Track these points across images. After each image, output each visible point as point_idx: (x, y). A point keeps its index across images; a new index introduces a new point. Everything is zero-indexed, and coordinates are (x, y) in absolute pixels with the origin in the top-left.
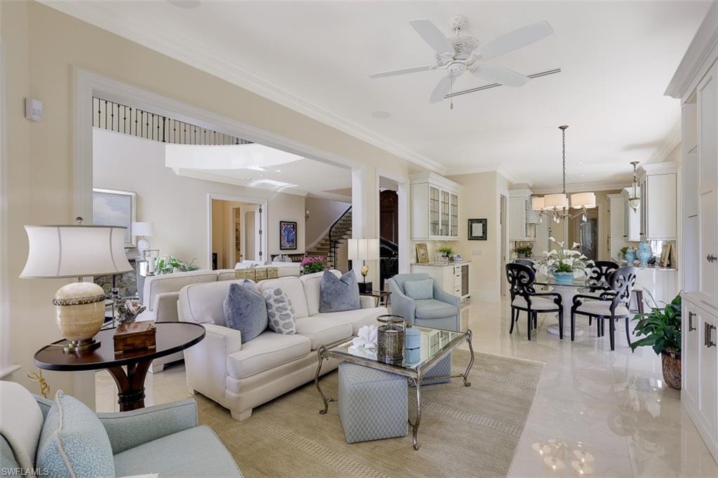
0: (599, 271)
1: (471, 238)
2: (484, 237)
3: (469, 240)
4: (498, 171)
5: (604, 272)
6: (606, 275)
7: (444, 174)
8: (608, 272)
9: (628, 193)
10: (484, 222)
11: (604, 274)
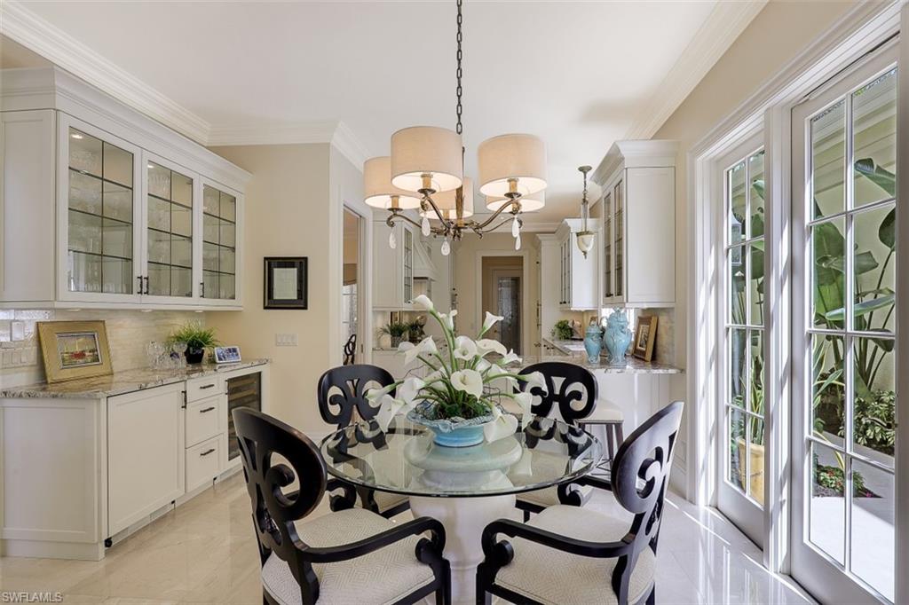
0: (545, 388)
1: (271, 303)
2: (301, 302)
3: (265, 308)
4: (333, 142)
5: (557, 392)
6: (564, 402)
7: (206, 140)
8: (568, 392)
9: (569, 228)
10: (300, 264)
11: (556, 398)
